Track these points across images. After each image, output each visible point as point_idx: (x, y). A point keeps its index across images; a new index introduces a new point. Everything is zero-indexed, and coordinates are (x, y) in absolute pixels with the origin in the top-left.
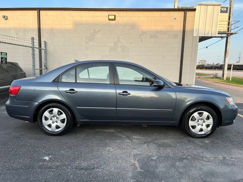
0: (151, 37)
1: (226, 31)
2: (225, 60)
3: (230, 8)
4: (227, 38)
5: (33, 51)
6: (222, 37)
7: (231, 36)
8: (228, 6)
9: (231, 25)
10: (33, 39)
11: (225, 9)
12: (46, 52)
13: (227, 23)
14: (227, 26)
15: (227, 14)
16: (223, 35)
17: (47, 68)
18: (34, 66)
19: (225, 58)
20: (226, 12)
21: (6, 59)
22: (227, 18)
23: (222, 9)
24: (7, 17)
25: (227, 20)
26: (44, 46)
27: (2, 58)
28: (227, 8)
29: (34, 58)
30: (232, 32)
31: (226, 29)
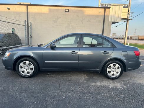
0: (87, 21)
1: (127, 18)
2: (126, 34)
3: (129, 5)
4: (127, 22)
5: (26, 27)
6: (124, 21)
7: (129, 21)
8: (128, 4)
9: (130, 14)
10: (25, 21)
11: (127, 6)
12: (31, 28)
13: (127, 13)
14: (127, 15)
15: (127, 9)
16: (125, 20)
17: (31, 37)
18: (26, 36)
19: (126, 33)
20: (127, 7)
21: (14, 32)
22: (127, 11)
23: (125, 6)
24: (10, 8)
25: (127, 12)
26: (30, 25)
27: (12, 31)
28: (127, 5)
29: (26, 31)
30: (130, 18)
31: (127, 17)
